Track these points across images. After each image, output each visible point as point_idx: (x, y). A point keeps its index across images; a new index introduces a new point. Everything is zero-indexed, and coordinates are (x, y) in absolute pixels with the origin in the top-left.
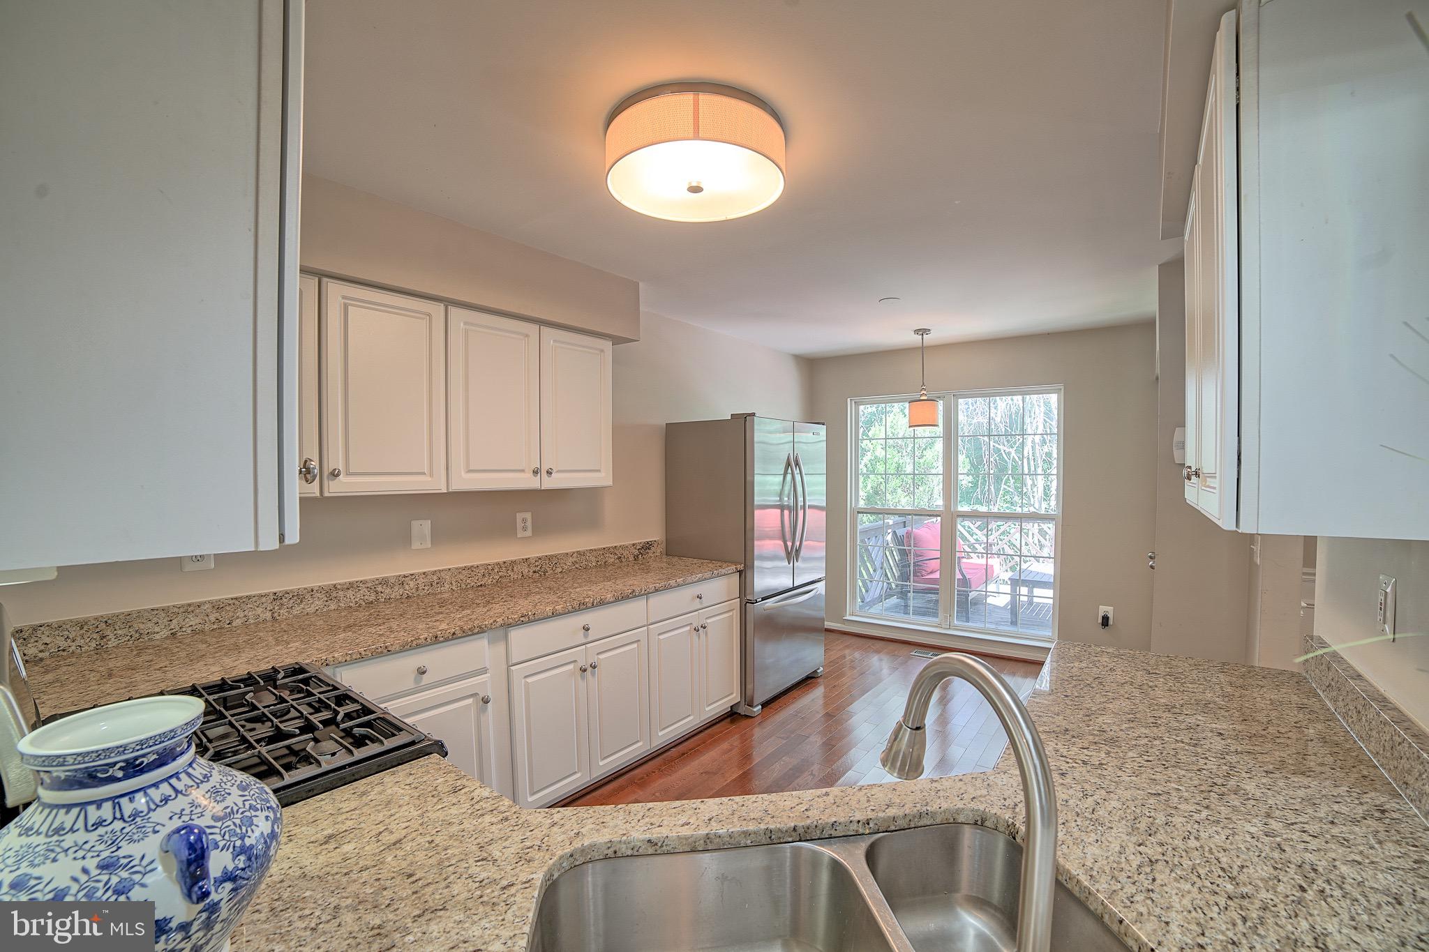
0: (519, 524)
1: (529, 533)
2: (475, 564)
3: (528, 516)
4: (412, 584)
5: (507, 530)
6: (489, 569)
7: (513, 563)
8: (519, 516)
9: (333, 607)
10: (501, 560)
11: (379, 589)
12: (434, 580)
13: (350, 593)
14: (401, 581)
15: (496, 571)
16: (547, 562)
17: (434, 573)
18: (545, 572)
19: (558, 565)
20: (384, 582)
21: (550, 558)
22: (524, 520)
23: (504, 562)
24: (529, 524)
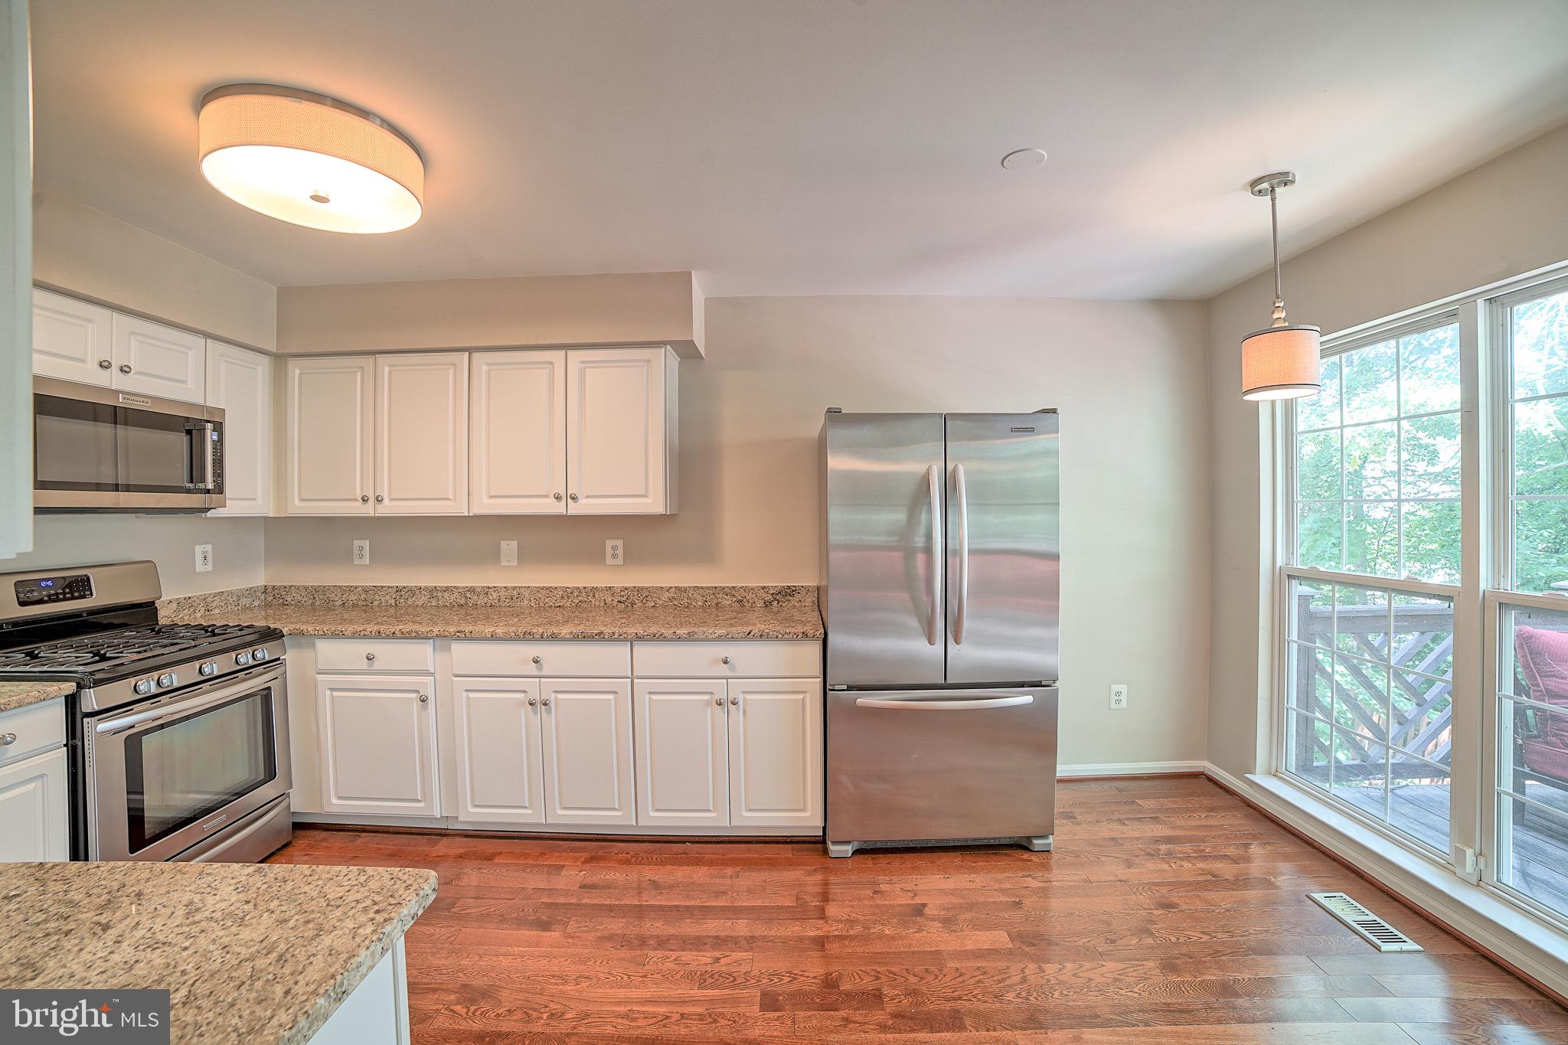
0: (609, 551)
1: (620, 561)
2: (553, 585)
3: (619, 543)
4: (495, 595)
5: (595, 556)
6: (568, 592)
7: (594, 589)
8: (609, 544)
9: (434, 604)
10: (581, 585)
11: (468, 595)
12: (515, 595)
13: (446, 595)
14: (487, 591)
15: (575, 594)
16: (636, 593)
17: (514, 588)
18: (633, 604)
19: (649, 598)
20: (472, 590)
21: (639, 590)
22: (614, 548)
23: (585, 588)
24: (620, 552)
